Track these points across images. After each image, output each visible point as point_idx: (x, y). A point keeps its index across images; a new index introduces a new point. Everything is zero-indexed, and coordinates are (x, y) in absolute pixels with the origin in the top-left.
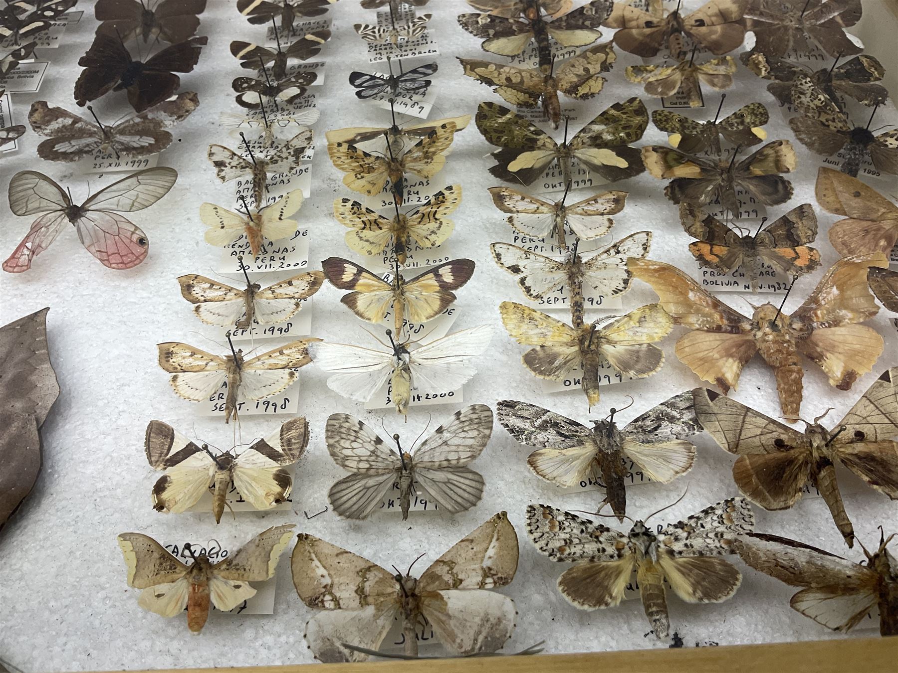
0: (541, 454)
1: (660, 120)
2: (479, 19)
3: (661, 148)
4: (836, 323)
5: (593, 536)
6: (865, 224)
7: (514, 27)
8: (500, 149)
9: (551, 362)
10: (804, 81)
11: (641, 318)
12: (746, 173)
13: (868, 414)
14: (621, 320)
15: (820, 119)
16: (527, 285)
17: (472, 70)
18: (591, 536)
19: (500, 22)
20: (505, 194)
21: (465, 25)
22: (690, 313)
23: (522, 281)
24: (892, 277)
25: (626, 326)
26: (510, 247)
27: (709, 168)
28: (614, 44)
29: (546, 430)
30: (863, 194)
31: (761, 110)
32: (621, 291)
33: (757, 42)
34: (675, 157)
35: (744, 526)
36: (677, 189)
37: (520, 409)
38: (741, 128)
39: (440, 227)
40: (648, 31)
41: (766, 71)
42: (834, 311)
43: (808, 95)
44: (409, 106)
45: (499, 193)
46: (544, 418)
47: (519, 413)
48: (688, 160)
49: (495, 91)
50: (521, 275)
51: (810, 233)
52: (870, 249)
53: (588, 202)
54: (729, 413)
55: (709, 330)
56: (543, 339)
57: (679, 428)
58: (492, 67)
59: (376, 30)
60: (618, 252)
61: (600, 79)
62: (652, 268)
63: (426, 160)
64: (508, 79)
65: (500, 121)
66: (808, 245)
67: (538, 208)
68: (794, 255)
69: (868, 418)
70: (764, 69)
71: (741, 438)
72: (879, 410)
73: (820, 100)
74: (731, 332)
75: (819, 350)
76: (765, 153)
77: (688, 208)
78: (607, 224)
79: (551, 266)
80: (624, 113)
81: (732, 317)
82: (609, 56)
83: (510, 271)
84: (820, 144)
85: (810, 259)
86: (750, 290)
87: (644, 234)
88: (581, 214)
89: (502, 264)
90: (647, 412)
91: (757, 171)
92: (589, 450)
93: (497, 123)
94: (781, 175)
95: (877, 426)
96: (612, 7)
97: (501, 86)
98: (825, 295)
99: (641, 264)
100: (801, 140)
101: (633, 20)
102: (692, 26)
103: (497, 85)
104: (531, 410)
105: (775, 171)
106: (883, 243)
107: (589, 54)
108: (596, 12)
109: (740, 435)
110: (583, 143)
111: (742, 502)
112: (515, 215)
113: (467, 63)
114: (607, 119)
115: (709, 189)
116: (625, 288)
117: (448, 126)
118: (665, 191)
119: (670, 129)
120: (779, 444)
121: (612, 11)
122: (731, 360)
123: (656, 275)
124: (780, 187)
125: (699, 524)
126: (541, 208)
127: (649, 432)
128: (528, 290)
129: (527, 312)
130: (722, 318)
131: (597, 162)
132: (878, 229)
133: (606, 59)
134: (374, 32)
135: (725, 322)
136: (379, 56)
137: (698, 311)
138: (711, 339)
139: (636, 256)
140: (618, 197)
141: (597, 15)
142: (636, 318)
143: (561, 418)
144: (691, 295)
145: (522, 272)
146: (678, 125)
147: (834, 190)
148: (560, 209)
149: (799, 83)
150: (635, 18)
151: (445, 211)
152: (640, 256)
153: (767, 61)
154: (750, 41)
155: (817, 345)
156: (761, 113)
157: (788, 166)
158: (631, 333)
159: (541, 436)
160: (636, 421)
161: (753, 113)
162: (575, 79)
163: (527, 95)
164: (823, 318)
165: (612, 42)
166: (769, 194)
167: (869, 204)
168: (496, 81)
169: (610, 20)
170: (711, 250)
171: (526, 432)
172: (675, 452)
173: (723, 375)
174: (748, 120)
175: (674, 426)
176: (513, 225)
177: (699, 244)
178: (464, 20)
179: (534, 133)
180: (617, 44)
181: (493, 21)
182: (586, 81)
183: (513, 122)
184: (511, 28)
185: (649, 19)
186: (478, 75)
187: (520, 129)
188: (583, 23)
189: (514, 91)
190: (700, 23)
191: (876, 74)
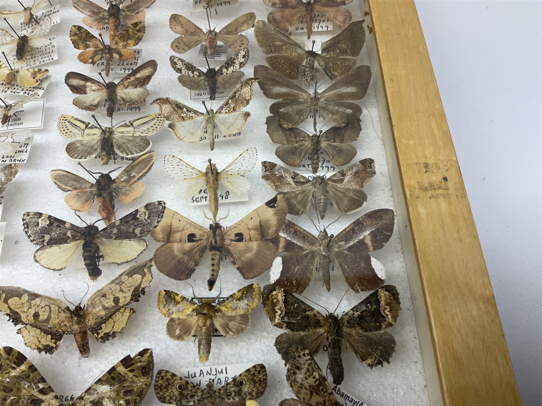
1: (161, 385)
2: (40, 221)
7: (69, 234)
10: (302, 353)
17: (6, 301)
19: (57, 226)
21: (26, 226)
28: (153, 263)
31: (261, 376)
33: (282, 273)
38: (237, 399)
41: (280, 316)
43: (304, 371)
49: (19, 332)
58: (25, 297)
61: (128, 310)
64: (36, 315)
65: (13, 373)
70: (279, 312)
73: (314, 377)
80: (132, 371)
82: (145, 279)
96: (163, 212)
97: (27, 324)
101: (178, 231)
102: (232, 240)
103: (23, 323)
107: (124, 278)
108: (149, 217)
113: (4, 291)
114: (113, 378)
119: (168, 398)
121: (162, 217)
133: (141, 282)
141: (149, 221)
146: (176, 393)
150: (181, 228)
153: (285, 301)
154: (276, 268)
156: (260, 380)
161: (252, 379)
162: (103, 313)
163: (50, 336)
165: (151, 260)
168: (24, 319)
169: (159, 229)
174: (246, 389)
178: (27, 219)
179: (42, 391)
180: (156, 263)
181: (51, 224)
182: (112, 315)
183: (25, 376)
184: (65, 234)
185: (193, 231)
186: (9, 308)
187: (29, 386)
188: (134, 230)
189: (38, 331)
190: (240, 237)
191: (390, 318)
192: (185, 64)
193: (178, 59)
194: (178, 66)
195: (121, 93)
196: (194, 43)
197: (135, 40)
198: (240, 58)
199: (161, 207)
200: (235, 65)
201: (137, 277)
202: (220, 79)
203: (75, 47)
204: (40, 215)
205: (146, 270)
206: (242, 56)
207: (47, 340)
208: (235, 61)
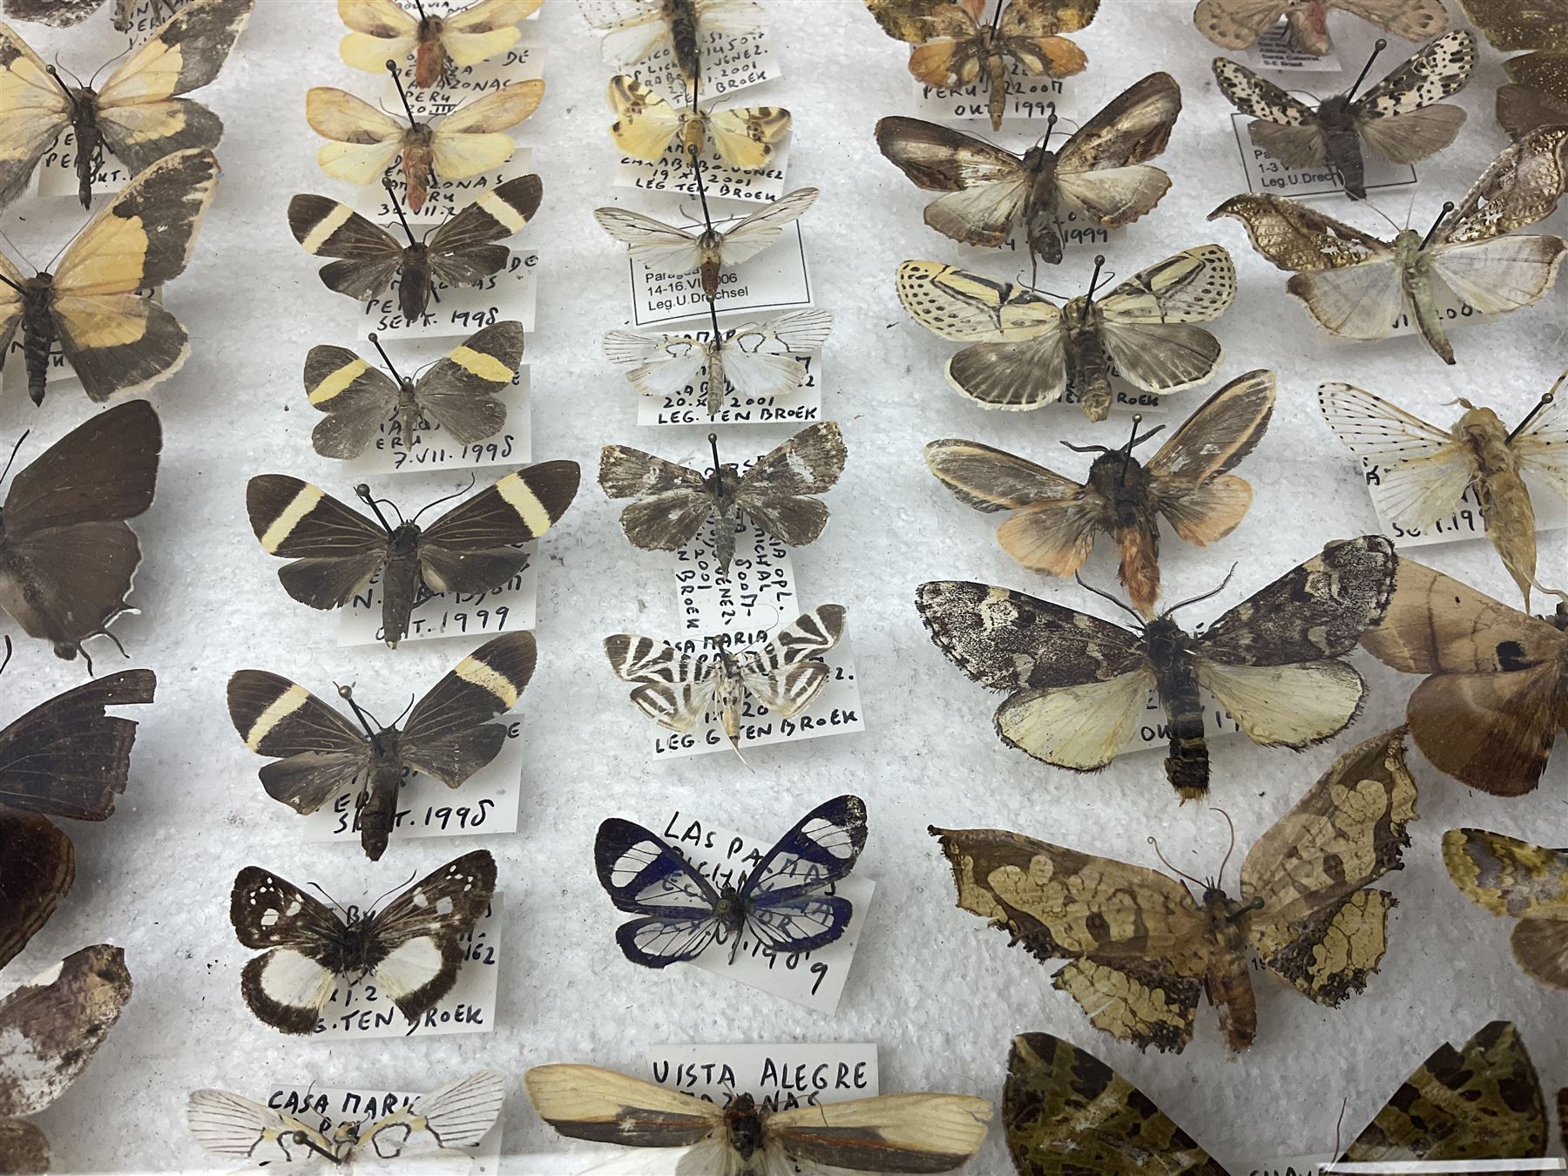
2: (983, 609)
7: (1094, 651)
17: (981, 880)
19: (1049, 625)
21: (941, 630)
28: (1408, 740)
40: (1507, 684)
44: (779, 962)
49: (1059, 981)
58: (1043, 866)
59: (674, 666)
64: (1097, 924)
65: (1083, 1122)
80: (1472, 1096)
82: (1395, 794)
93: (1072, 1135)
96: (1392, 574)
97: (1077, 956)
101: (1460, 636)
103: (1065, 954)
107: (1338, 792)
108: (1343, 590)
113: (965, 849)
121: (1392, 589)
133: (1389, 806)
134: (667, 674)
141: (1347, 602)
150: (1468, 626)
162: (1304, 910)
163: (1160, 994)
169: (1389, 627)
178: (937, 606)
180: (1419, 740)
181: (1025, 620)
182: (1332, 915)
183: (1123, 1131)
184: (1082, 651)
185: (1512, 634)
186: (999, 900)
187: (1147, 1163)
188: (1304, 632)
189: (1118, 977)
192: (1256, 85)
193: (1233, 67)
194: (1240, 92)
195: (1075, 183)
196: (1261, 16)
197: (1082, 9)
198: (1441, 64)
199: (1380, 558)
200: (1427, 86)
201: (1371, 788)
202: (1372, 130)
203: (888, 32)
204: (981, 591)
205: (1390, 765)
206: (1449, 57)
207: (1153, 1007)
208: (1425, 72)
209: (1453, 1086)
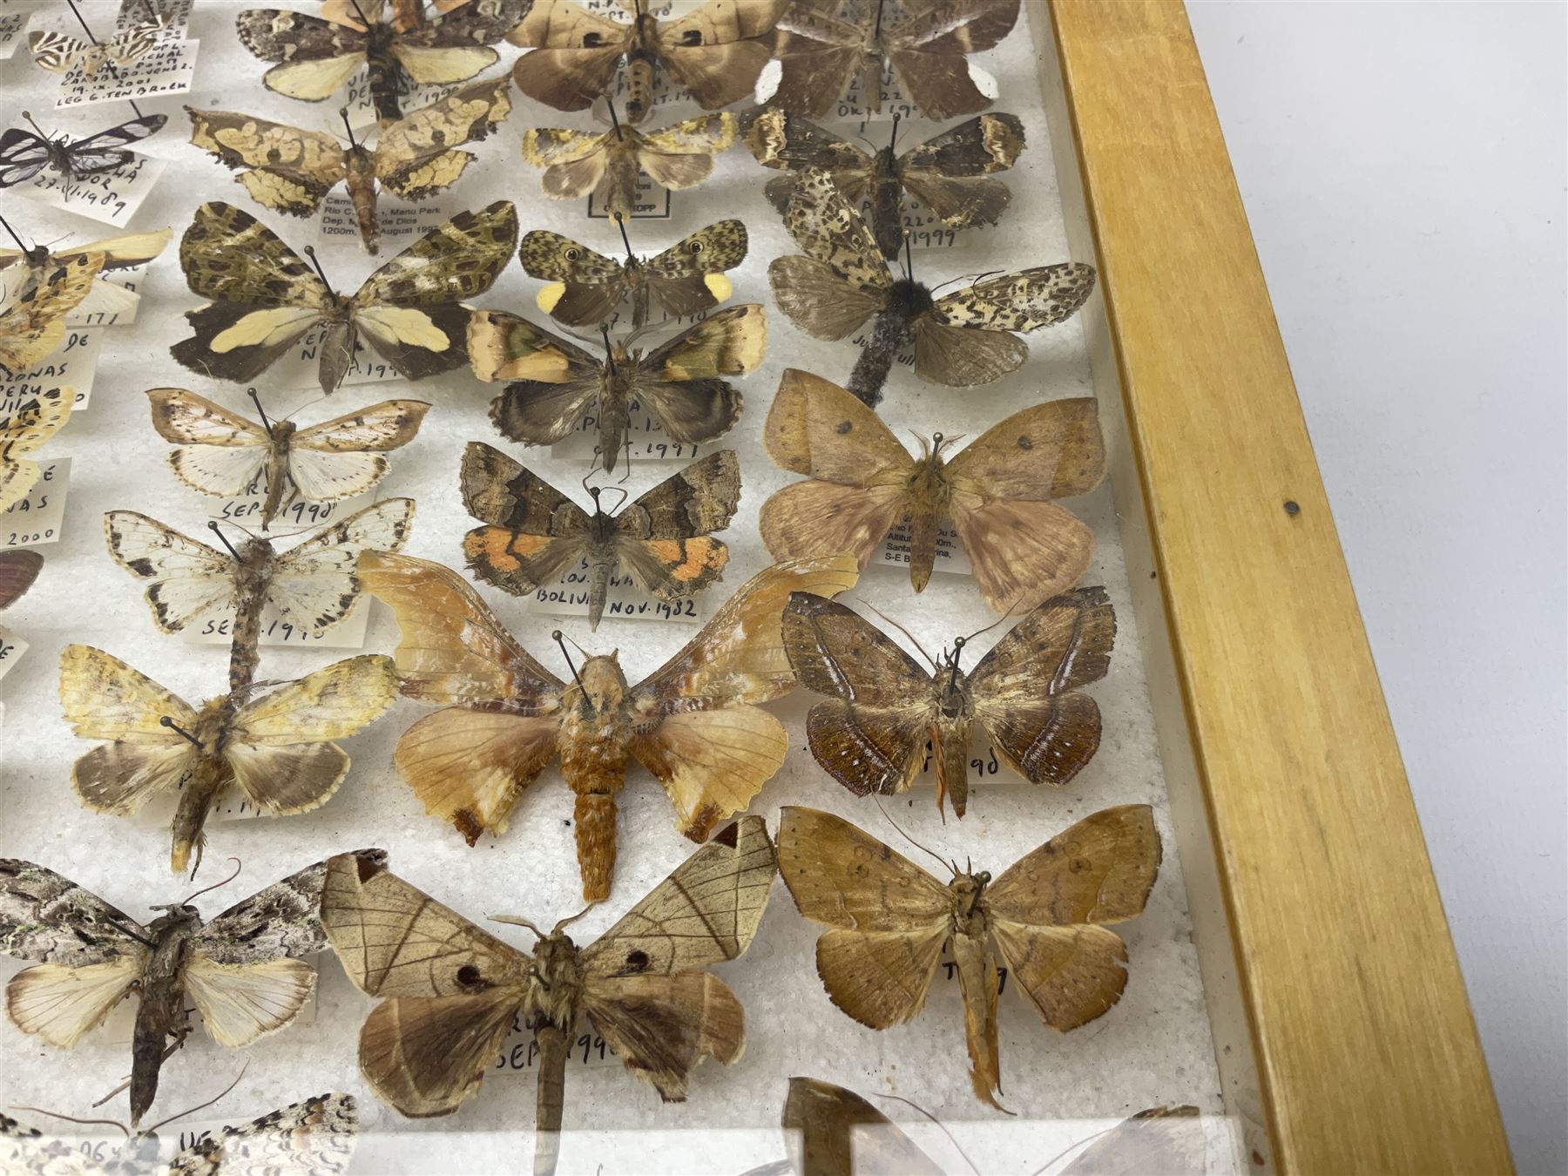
0: (35, 976)
1: (535, 252)
2: (275, 23)
3: (506, 315)
4: (718, 701)
5: (34, 1165)
6: (839, 492)
7: (336, 41)
8: (207, 304)
9: (123, 778)
10: (818, 178)
11: (327, 686)
12: (655, 375)
13: (667, 915)
14: (285, 690)
15: (833, 261)
16: (161, 600)
17: (210, 133)
18: (29, 1165)
19: (313, 29)
20: (176, 402)
21: (246, 33)
22: (451, 670)
23: (153, 593)
24: (831, 614)
25: (292, 703)
26: (142, 521)
27: (583, 363)
28: (512, 79)
29: (56, 926)
30: (856, 427)
31: (735, 237)
32: (333, 620)
33: (781, 86)
34: (528, 335)
35: (327, 1155)
36: (514, 404)
37: (25, 879)
38: (686, 273)
39: (11, 476)
40: (584, 53)
41: (775, 149)
42: (724, 674)
43: (822, 208)
44: (97, 201)
45: (165, 400)
46: (63, 899)
47: (21, 887)
48: (551, 344)
49: (239, 179)
50: (152, 580)
51: (720, 510)
52: (833, 545)
53: (341, 423)
54: (388, 908)
55: (477, 708)
56: (124, 727)
57: (300, 933)
58: (250, 128)
59: (65, 45)
60: (344, 539)
61: (460, 156)
62: (407, 572)
63: (32, 332)
64: (274, 155)
65: (229, 242)
66: (715, 535)
67: (234, 435)
68: (676, 557)
69: (666, 925)
70: (774, 144)
71: (396, 962)
72: (694, 907)
73: (841, 220)
74: (519, 713)
75: (669, 756)
76: (705, 332)
77: (483, 455)
78: (372, 468)
79: (210, 564)
80: (473, 234)
81: (531, 681)
82: (495, 108)
83: (133, 570)
84: (820, 314)
85: (706, 566)
86: (622, 614)
87: (403, 503)
88: (322, 448)
89: (120, 556)
90: (253, 897)
91: (679, 370)
92: (125, 969)
93: (220, 247)
94: (725, 379)
95: (678, 940)
97: (255, 168)
98: (717, 641)
99: (386, 562)
100: (783, 306)
101: (563, 31)
102: (676, 44)
103: (247, 165)
104: (45, 882)
105: (711, 371)
106: (862, 533)
107: (456, 101)
108: (502, 11)
109: (395, 956)
110: (378, 294)
111: (342, 1104)
112: (185, 448)
113: (204, 121)
114: (435, 246)
115: (575, 406)
116: (341, 614)
117: (90, 261)
118: (491, 408)
119: (548, 272)
120: (467, 976)
121: (530, 8)
122: (499, 772)
123: (412, 587)
124: (718, 403)
125: (241, 1148)
126: (242, 434)
127: (243, 939)
128: (162, 609)
129: (109, 668)
130: (509, 683)
131: (390, 337)
132: (861, 505)
133: (488, 112)
134: (60, 49)
135: (515, 691)
136: (78, 93)
137: (469, 667)
138: (479, 726)
139: (378, 547)
140: (410, 413)
141: (502, 18)
142: (316, 687)
143: (92, 901)
144: (467, 634)
145: (155, 573)
146: (565, 264)
147: (804, 417)
148: (282, 437)
149: (807, 183)
150: (570, 25)
151: (29, 443)
152: (388, 548)
153: (787, 129)
154: (769, 80)
155: (668, 747)
156: (733, 243)
157: (745, 362)
158: (296, 720)
159: (44, 939)
160: (226, 914)
161: (717, 242)
162: (410, 156)
163: (302, 189)
164: (699, 690)
165: (509, 76)
166: (689, 420)
167: (860, 448)
168: (247, 157)
169: (523, 28)
170: (512, 543)
171: (17, 930)
172: (276, 982)
173: (474, 805)
174: (704, 257)
175: (291, 928)
176: (177, 469)
177: (490, 531)
178: (248, 22)
179: (288, 270)
180: (518, 80)
181: (298, 26)
182: (430, 160)
183: (253, 247)
184: (329, 42)
185: (595, 28)
186: (218, 143)
187: (261, 261)
188: (471, 34)
189: (278, 179)
190: (694, 38)
191: (1001, 157)
201: (480, 104)
204: (276, 13)
205: (497, 94)
209: (462, 230)
